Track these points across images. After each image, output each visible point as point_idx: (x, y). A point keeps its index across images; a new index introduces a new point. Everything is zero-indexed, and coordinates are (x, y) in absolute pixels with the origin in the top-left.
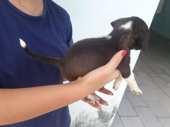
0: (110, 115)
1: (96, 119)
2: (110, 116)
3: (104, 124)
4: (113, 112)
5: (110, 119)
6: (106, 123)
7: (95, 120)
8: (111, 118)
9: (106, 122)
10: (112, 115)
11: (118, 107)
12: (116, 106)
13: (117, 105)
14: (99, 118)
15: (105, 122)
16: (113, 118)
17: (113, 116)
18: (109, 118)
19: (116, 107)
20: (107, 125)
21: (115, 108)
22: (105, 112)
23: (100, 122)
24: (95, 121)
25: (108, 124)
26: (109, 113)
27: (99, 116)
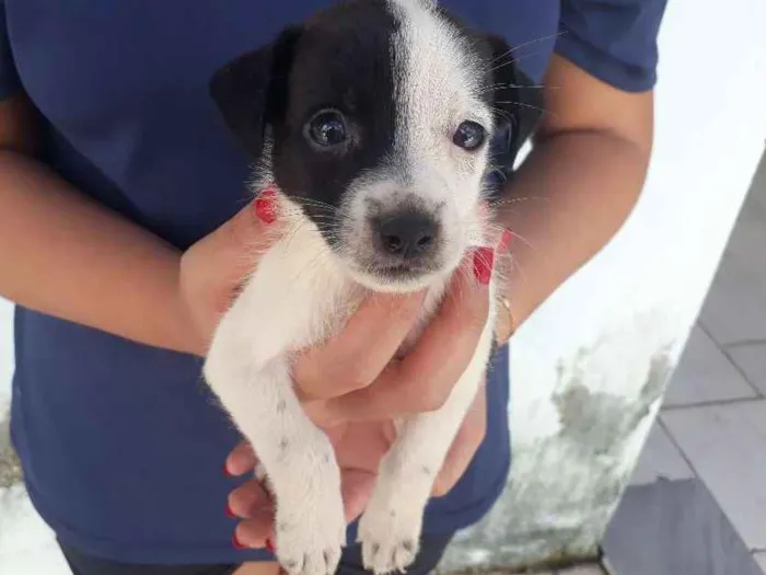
0: (629, 409)
1: (547, 442)
2: (628, 417)
3: (593, 463)
4: (646, 390)
5: (626, 435)
6: (606, 460)
7: (538, 450)
8: (633, 426)
9: (606, 451)
10: (639, 407)
11: (674, 357)
12: (665, 353)
13: (668, 347)
14: (562, 434)
15: (597, 453)
16: (647, 424)
17: (646, 411)
18: (623, 426)
19: (665, 359)
20: (608, 470)
21: (657, 368)
22: (600, 396)
23: (569, 452)
24: (541, 456)
25: (616, 464)
26: (621, 399)
27: (562, 421)
